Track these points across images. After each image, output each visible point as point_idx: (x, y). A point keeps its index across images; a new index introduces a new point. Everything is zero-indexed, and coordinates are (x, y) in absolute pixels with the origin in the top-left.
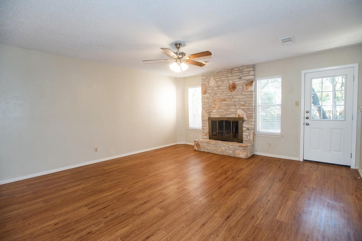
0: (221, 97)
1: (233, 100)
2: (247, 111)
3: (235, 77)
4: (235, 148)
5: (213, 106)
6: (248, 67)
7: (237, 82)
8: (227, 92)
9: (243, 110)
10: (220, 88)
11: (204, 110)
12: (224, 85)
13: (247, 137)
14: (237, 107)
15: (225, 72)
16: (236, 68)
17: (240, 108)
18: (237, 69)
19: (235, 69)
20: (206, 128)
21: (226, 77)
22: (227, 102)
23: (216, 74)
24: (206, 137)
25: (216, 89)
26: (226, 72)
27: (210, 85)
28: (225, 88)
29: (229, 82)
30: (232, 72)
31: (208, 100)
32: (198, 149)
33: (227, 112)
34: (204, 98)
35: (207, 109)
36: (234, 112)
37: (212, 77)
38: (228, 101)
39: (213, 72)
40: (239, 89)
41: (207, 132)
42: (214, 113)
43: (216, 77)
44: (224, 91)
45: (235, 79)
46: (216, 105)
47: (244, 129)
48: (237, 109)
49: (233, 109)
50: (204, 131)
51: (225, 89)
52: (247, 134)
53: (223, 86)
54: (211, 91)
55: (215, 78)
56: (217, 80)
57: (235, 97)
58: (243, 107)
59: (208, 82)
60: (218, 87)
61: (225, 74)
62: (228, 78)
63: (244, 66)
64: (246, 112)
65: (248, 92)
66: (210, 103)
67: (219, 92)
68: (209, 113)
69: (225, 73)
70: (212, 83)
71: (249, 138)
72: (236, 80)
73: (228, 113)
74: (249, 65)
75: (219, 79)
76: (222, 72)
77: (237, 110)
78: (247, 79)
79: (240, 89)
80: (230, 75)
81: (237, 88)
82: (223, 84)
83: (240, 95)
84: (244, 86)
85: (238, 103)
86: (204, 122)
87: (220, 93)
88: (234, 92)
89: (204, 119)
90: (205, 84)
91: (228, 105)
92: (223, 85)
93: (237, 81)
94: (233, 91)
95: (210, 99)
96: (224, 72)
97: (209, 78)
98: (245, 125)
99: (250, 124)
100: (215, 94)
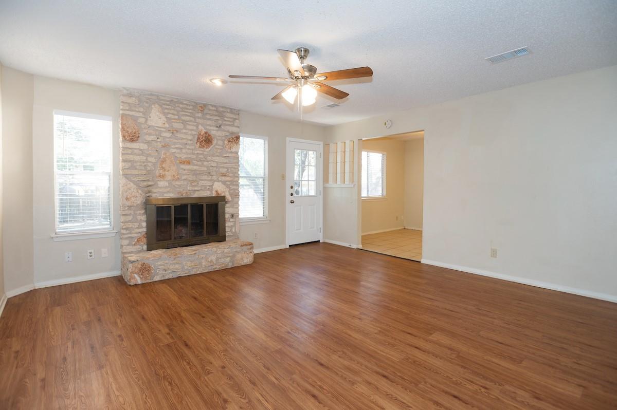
0: (181, 156)
1: (205, 163)
2: (230, 185)
3: (209, 122)
4: (235, 250)
5: (158, 172)
6: (232, 111)
7: (214, 132)
8: (193, 147)
9: (224, 183)
10: (178, 135)
11: (131, 181)
12: (187, 131)
13: (231, 230)
14: (214, 178)
15: (190, 105)
16: (212, 106)
17: (218, 179)
18: (214, 108)
19: (211, 108)
20: (136, 225)
21: (193, 117)
22: (195, 167)
23: (168, 103)
24: (139, 247)
25: (168, 135)
26: (191, 107)
27: (149, 123)
28: (190, 137)
29: (197, 127)
30: (204, 110)
31: (145, 158)
32: (146, 278)
33: (195, 186)
34: (129, 151)
35: (142, 178)
36: (208, 187)
37: (157, 106)
38: (197, 165)
39: (158, 96)
40: (217, 144)
41: (139, 235)
42: (161, 188)
43: (167, 109)
44: (186, 144)
45: (211, 126)
46: (168, 171)
47: (227, 216)
48: (214, 181)
49: (205, 180)
50: (130, 233)
51: (191, 140)
52: (232, 224)
53: (185, 133)
54: (152, 138)
55: (166, 111)
56: (169, 116)
57: (209, 158)
58: (224, 179)
59: (144, 113)
60: (174, 132)
61: (190, 111)
62: (195, 119)
63: (226, 108)
64: (228, 186)
65: (231, 152)
66: (150, 164)
67: (175, 143)
68: (146, 189)
69: (188, 107)
70: (156, 118)
71: (234, 231)
72: (212, 128)
73: (196, 188)
74: (235, 110)
75: (177, 117)
76: (182, 103)
77: (213, 183)
78: (230, 130)
79: (219, 145)
80: (200, 115)
81: (214, 142)
82: (185, 128)
83: (217, 156)
84: (226, 142)
85: (215, 171)
86: (132, 212)
87: (177, 146)
88: (208, 150)
89: (128, 203)
90: (135, 119)
91: (195, 173)
92: (184, 131)
93: (214, 130)
94: (206, 147)
95: (149, 155)
96: (187, 105)
97: (147, 105)
98: (228, 210)
99: (235, 207)
100: (163, 147)
